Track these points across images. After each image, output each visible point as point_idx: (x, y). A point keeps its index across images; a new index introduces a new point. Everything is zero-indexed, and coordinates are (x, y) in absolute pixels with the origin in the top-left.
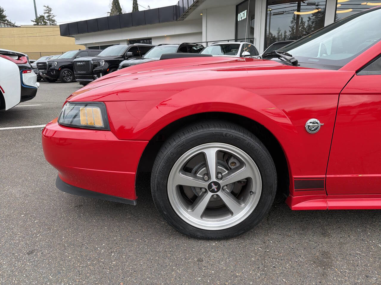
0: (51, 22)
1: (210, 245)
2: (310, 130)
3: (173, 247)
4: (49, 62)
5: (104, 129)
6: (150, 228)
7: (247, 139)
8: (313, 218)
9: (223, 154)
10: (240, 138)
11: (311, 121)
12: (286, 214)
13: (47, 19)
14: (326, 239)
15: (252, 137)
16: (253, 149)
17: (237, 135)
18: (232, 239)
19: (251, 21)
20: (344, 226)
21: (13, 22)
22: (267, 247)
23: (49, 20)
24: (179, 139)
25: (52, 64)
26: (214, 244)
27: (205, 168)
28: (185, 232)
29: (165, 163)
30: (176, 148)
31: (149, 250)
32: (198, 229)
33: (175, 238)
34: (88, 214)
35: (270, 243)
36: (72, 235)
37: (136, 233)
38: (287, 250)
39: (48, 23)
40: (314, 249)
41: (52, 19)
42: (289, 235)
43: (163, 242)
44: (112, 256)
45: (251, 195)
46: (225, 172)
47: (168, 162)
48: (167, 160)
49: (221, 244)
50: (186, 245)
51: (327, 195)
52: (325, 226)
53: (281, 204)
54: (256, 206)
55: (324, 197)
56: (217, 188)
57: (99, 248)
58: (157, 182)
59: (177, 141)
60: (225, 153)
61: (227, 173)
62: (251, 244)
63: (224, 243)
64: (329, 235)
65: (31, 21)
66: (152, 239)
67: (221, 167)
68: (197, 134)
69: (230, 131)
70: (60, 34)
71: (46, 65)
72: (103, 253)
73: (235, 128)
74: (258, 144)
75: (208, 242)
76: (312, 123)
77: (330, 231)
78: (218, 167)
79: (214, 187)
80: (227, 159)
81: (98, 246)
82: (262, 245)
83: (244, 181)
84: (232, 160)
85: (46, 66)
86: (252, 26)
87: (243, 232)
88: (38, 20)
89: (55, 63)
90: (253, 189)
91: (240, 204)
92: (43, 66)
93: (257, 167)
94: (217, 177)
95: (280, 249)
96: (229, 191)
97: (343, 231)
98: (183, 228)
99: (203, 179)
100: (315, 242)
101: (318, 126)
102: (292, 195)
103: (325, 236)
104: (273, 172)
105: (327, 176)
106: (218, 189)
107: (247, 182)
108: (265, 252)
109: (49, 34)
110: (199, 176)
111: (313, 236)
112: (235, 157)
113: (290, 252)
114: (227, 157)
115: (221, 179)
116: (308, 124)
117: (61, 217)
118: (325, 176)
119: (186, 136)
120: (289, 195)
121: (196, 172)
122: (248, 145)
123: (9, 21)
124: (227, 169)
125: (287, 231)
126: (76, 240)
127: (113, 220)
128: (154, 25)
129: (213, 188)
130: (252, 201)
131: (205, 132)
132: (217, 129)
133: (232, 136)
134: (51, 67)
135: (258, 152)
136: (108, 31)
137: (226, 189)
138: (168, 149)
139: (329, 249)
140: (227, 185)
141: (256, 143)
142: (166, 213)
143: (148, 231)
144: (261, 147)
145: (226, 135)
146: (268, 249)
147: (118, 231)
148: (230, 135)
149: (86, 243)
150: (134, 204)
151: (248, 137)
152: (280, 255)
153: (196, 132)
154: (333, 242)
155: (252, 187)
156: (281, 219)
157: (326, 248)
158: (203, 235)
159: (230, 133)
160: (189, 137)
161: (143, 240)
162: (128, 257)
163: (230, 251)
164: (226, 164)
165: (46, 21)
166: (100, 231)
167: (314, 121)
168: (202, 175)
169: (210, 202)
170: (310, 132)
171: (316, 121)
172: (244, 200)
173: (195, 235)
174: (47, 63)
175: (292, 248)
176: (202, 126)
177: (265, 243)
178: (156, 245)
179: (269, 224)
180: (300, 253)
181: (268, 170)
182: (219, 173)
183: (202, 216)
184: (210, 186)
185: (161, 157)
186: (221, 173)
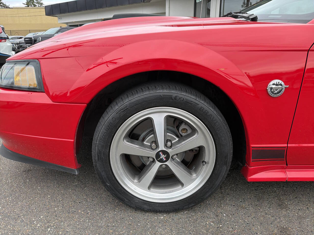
0: (39, 5)
1: (158, 218)
2: (272, 92)
3: (116, 221)
4: (35, 37)
5: (39, 89)
6: (95, 197)
7: (199, 103)
8: (268, 187)
9: (173, 119)
10: (192, 101)
11: (274, 83)
12: (240, 182)
13: (36, 2)
14: (284, 212)
15: (205, 101)
16: (206, 115)
17: (189, 98)
18: (182, 212)
19: (207, 3)
20: (301, 197)
21: (7, 5)
22: (220, 222)
23: (38, 3)
24: (122, 102)
25: (37, 39)
26: (162, 217)
27: (153, 135)
28: (131, 204)
29: (106, 130)
30: (118, 112)
31: (90, 224)
32: (145, 202)
33: (121, 210)
34: (34, 180)
35: (224, 216)
36: (10, 204)
37: (80, 203)
38: (241, 225)
39: (37, 6)
40: (271, 224)
41: (41, 2)
42: (244, 206)
43: (107, 215)
44: (47, 232)
45: (203, 165)
46: (176, 139)
47: (109, 128)
48: (108, 126)
49: (170, 217)
50: (131, 218)
51: (287, 165)
52: (281, 195)
53: (235, 170)
54: (209, 177)
55: (283, 168)
56: (165, 158)
57: (35, 222)
58: (98, 150)
59: (119, 105)
60: (176, 119)
61: (178, 140)
62: (202, 218)
63: (173, 216)
64: (286, 208)
65: (23, 4)
66: (96, 210)
67: (171, 134)
68: (142, 97)
69: (180, 93)
70: (45, 15)
71: (32, 39)
72: (38, 228)
73: (186, 90)
74: (213, 108)
75: (156, 215)
76: (275, 85)
77: (287, 202)
78: (168, 134)
79: (163, 157)
80: (177, 125)
81: (34, 219)
82: (215, 219)
83: (196, 149)
84: (183, 126)
85: (32, 41)
86: (209, 8)
87: (194, 204)
88: (29, 3)
89: (40, 38)
90: (205, 159)
91: (191, 175)
92: (29, 41)
93: (211, 135)
94: (166, 145)
95: (235, 224)
96: (180, 160)
97: (301, 202)
98: (129, 200)
99: (150, 147)
100: (272, 216)
101: (282, 89)
102: (249, 165)
103: (282, 209)
104: (229, 140)
105: (289, 145)
106: (167, 159)
107: (199, 150)
108: (218, 228)
109: (37, 15)
110: (146, 144)
111: (269, 208)
112: (187, 123)
113: (245, 228)
114: (177, 124)
115: (171, 147)
116: (271, 86)
117: (6, 183)
118: (286, 145)
119: (130, 98)
120: (245, 165)
121: (143, 140)
122: (201, 110)
123: (4, 4)
124: (177, 136)
125: (241, 201)
126: (14, 211)
127: (59, 187)
128: (125, 6)
129: (161, 158)
130: (205, 171)
131: (151, 95)
132: (165, 91)
133: (182, 99)
134: (36, 41)
135: (212, 117)
136: (86, 11)
137: (177, 159)
138: (110, 114)
139: (288, 225)
140: (177, 154)
141: (210, 108)
142: (109, 185)
143: (93, 201)
144: (215, 112)
145: (175, 98)
146: (222, 225)
147: (62, 200)
148: (180, 98)
149: (23, 215)
150: (75, 173)
151: (201, 101)
152: (235, 232)
153: (141, 95)
154: (291, 215)
155: (204, 156)
156: (234, 187)
157: (284, 223)
158: (150, 208)
159: (180, 96)
160: (133, 101)
161: (85, 211)
162: (65, 233)
163: (180, 226)
164: (177, 130)
165: (36, 4)
166: (42, 200)
167: (278, 83)
168: (149, 143)
169: (158, 171)
170: (273, 95)
171: (280, 83)
172: (196, 170)
173: (142, 208)
174: (33, 38)
175: (248, 223)
176: (148, 88)
177: (217, 216)
178: (98, 218)
179: (222, 193)
180: (256, 230)
181: (223, 139)
182: (168, 141)
183: (149, 188)
184: (158, 155)
185: (102, 123)
186: (170, 141)
